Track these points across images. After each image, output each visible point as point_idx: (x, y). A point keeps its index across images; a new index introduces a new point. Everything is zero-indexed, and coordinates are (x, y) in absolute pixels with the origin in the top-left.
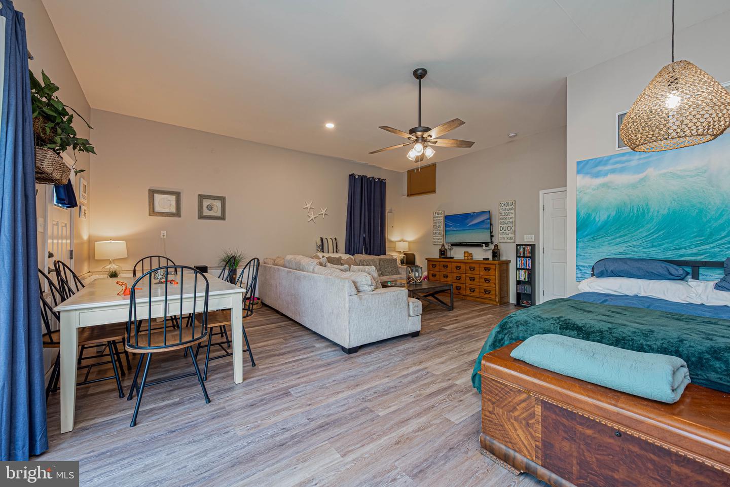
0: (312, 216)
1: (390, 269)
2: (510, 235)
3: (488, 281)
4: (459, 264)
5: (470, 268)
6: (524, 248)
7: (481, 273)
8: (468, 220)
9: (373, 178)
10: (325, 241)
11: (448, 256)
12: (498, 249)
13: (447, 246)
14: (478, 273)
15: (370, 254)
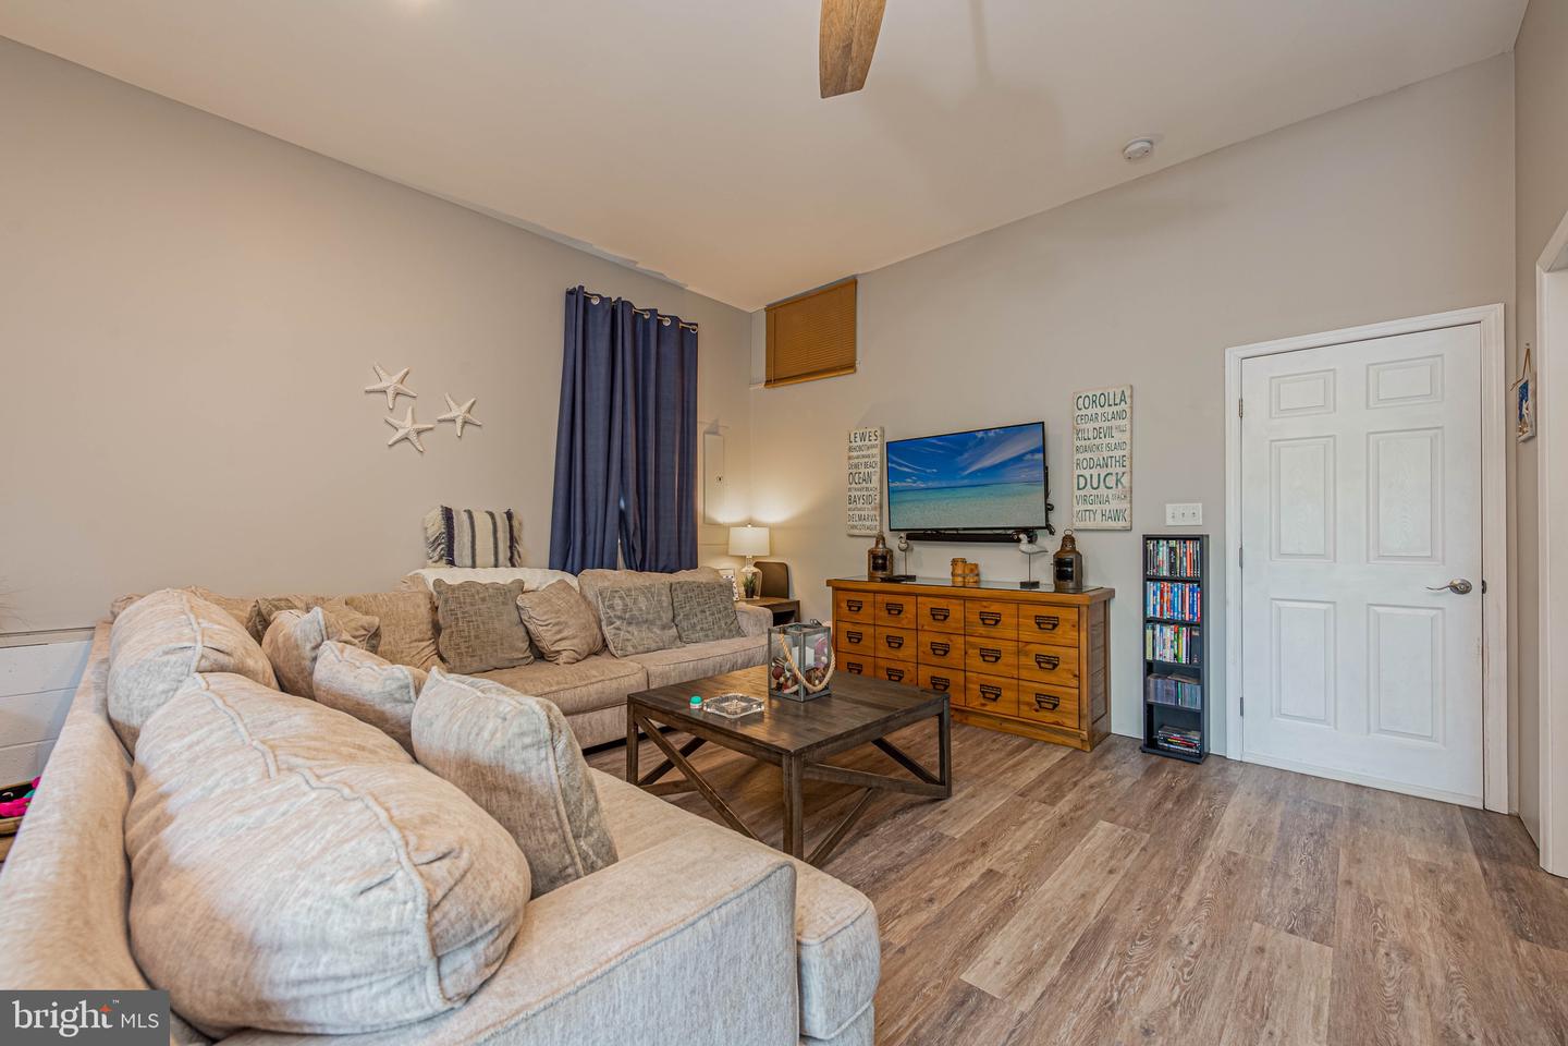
0: (407, 426)
1: (710, 619)
2: (1114, 505)
3: (1051, 663)
4: (942, 603)
5: (983, 617)
6: (1172, 550)
7: (1025, 636)
8: (966, 455)
9: (654, 312)
10: (461, 522)
11: (896, 574)
12: (1073, 550)
13: (894, 542)
14: (1012, 634)
15: (641, 568)
